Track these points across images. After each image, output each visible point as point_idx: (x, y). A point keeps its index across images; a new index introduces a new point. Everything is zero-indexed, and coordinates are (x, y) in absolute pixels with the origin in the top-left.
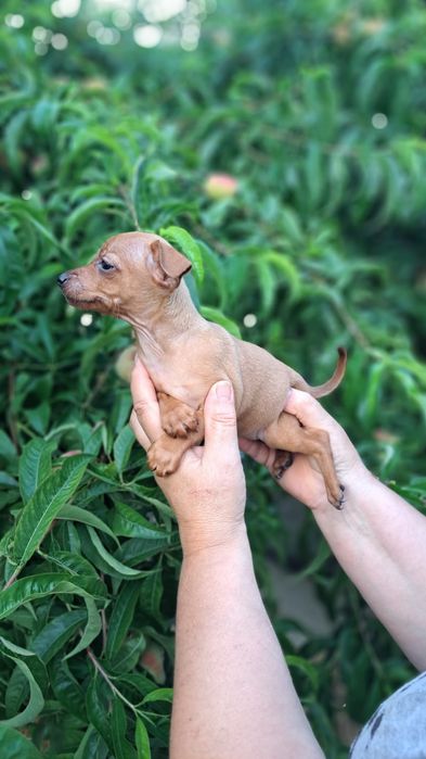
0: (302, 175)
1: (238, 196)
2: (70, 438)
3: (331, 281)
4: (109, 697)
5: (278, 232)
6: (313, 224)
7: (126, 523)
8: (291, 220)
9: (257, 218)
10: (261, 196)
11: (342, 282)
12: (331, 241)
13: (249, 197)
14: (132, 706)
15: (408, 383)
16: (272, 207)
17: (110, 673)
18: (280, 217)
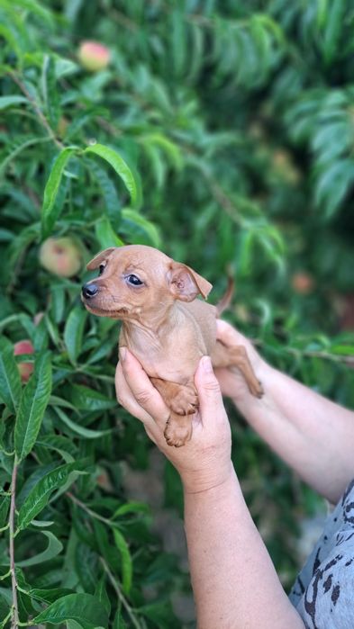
0: (167, 44)
1: (112, 68)
2: (12, 328)
3: (199, 151)
4: (86, 518)
5: (151, 105)
6: (180, 94)
7: (85, 400)
8: (160, 92)
9: (129, 89)
10: (131, 64)
11: (209, 153)
12: (198, 113)
13: (121, 67)
14: (107, 521)
15: (268, 246)
16: (143, 79)
17: (83, 501)
18: (151, 90)
